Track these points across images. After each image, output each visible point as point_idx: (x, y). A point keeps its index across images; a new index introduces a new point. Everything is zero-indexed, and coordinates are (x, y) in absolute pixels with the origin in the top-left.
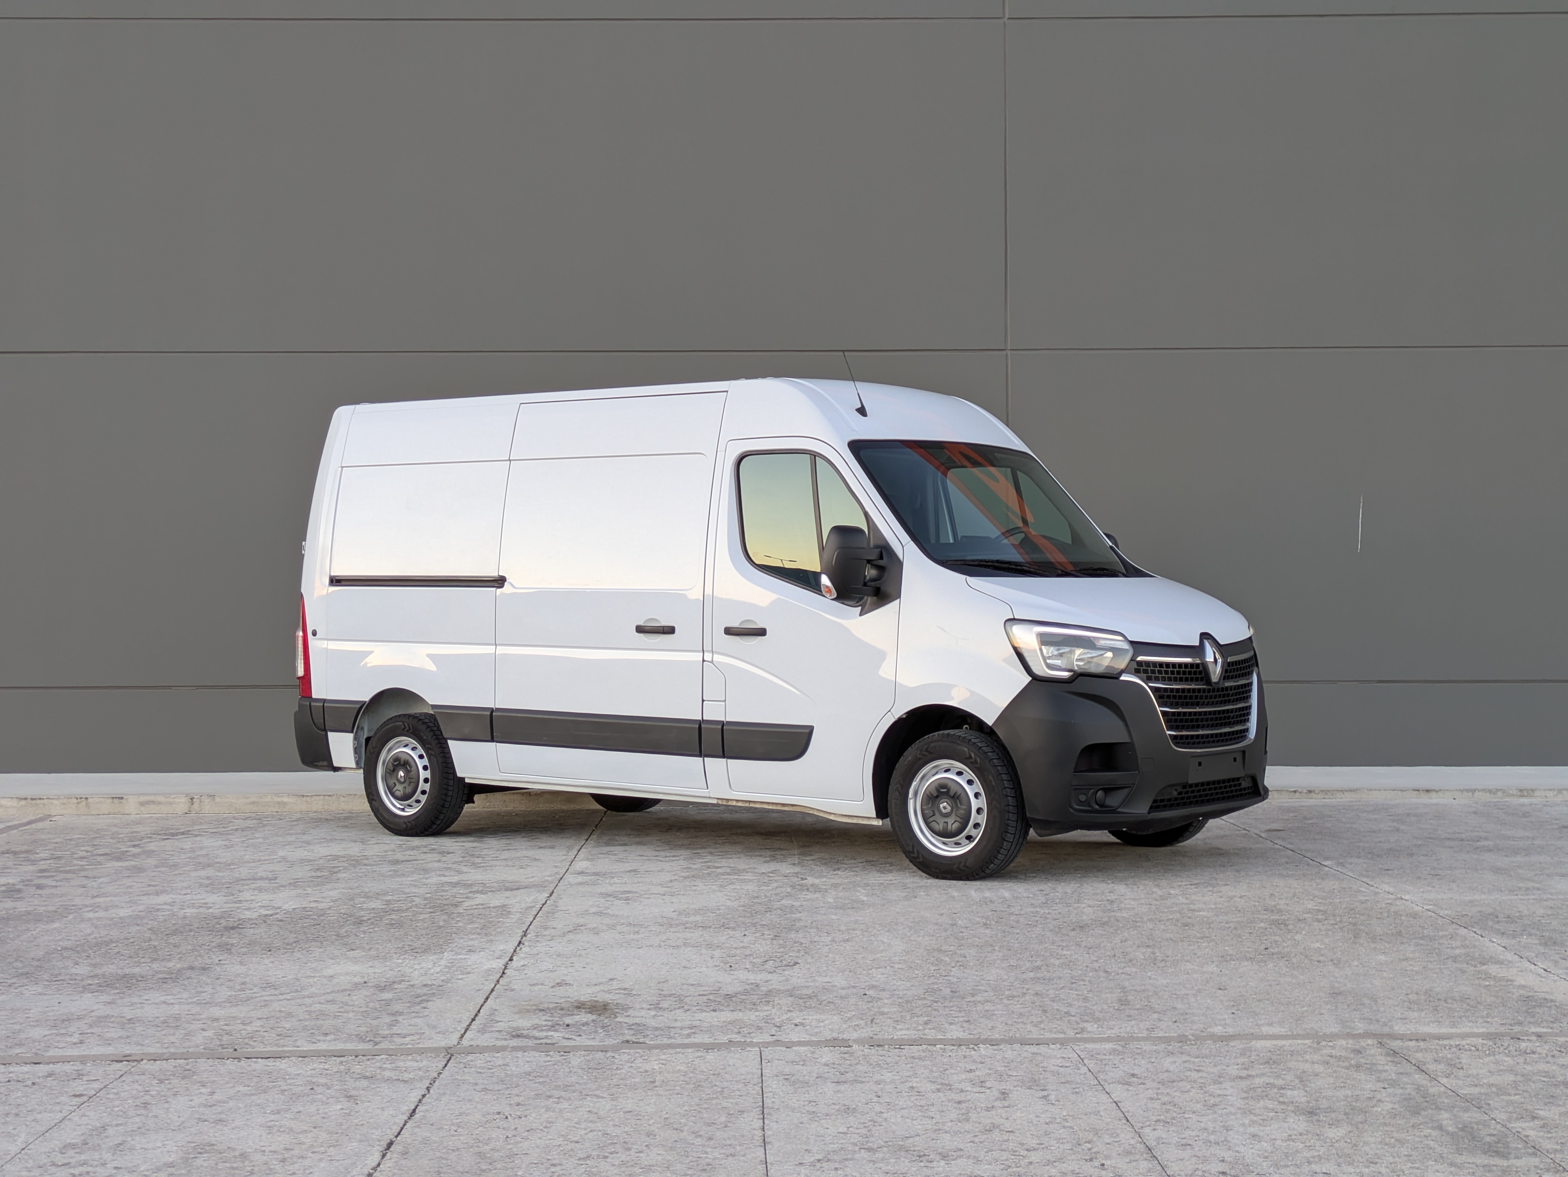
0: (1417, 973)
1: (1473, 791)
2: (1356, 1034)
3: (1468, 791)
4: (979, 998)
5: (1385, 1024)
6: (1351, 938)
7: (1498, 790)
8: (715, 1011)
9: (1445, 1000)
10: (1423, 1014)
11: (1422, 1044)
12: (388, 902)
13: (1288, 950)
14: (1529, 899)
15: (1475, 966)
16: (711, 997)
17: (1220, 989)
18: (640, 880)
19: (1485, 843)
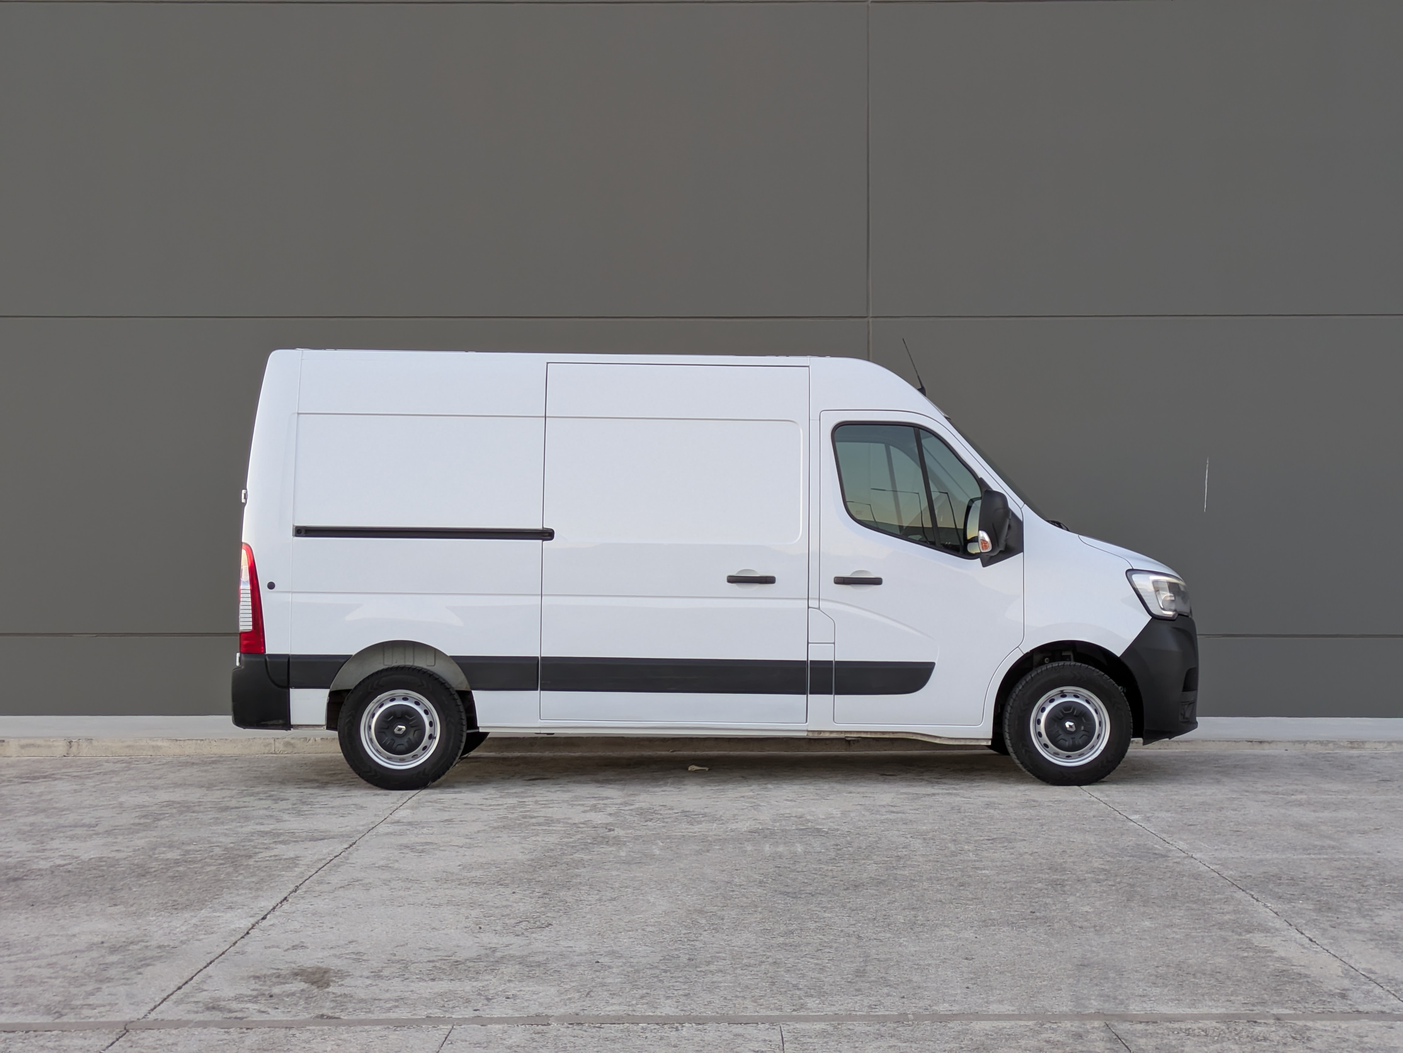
0: (1178, 941)
1: (1305, 742)
2: (1086, 1015)
3: (1299, 742)
4: (712, 967)
5: (1122, 1003)
6: (1124, 900)
7: (1329, 742)
8: (433, 980)
9: (1194, 975)
10: (1166, 990)
11: (1151, 1028)
12: (188, 852)
13: (1055, 914)
14: (1320, 859)
15: (1240, 934)
16: (438, 964)
17: (967, 959)
18: (448, 830)
19: (1299, 797)
